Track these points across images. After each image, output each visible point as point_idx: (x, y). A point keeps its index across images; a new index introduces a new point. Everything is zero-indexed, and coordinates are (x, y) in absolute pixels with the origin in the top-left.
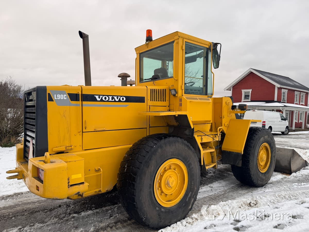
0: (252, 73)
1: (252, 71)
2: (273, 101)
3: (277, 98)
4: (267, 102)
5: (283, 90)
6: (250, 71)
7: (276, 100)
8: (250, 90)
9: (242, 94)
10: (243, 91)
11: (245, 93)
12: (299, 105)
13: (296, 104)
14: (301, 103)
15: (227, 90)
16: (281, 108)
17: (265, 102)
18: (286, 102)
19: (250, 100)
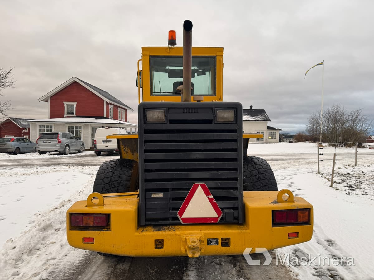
0: (76, 82)
1: (76, 80)
2: (102, 118)
3: (107, 114)
4: (98, 118)
5: (110, 106)
6: (74, 80)
7: (105, 116)
8: (75, 104)
9: (64, 107)
10: (66, 104)
11: (68, 106)
12: (122, 121)
13: (120, 120)
14: (123, 120)
15: (42, 101)
16: (117, 125)
17: (95, 119)
18: (113, 118)
19: (75, 116)
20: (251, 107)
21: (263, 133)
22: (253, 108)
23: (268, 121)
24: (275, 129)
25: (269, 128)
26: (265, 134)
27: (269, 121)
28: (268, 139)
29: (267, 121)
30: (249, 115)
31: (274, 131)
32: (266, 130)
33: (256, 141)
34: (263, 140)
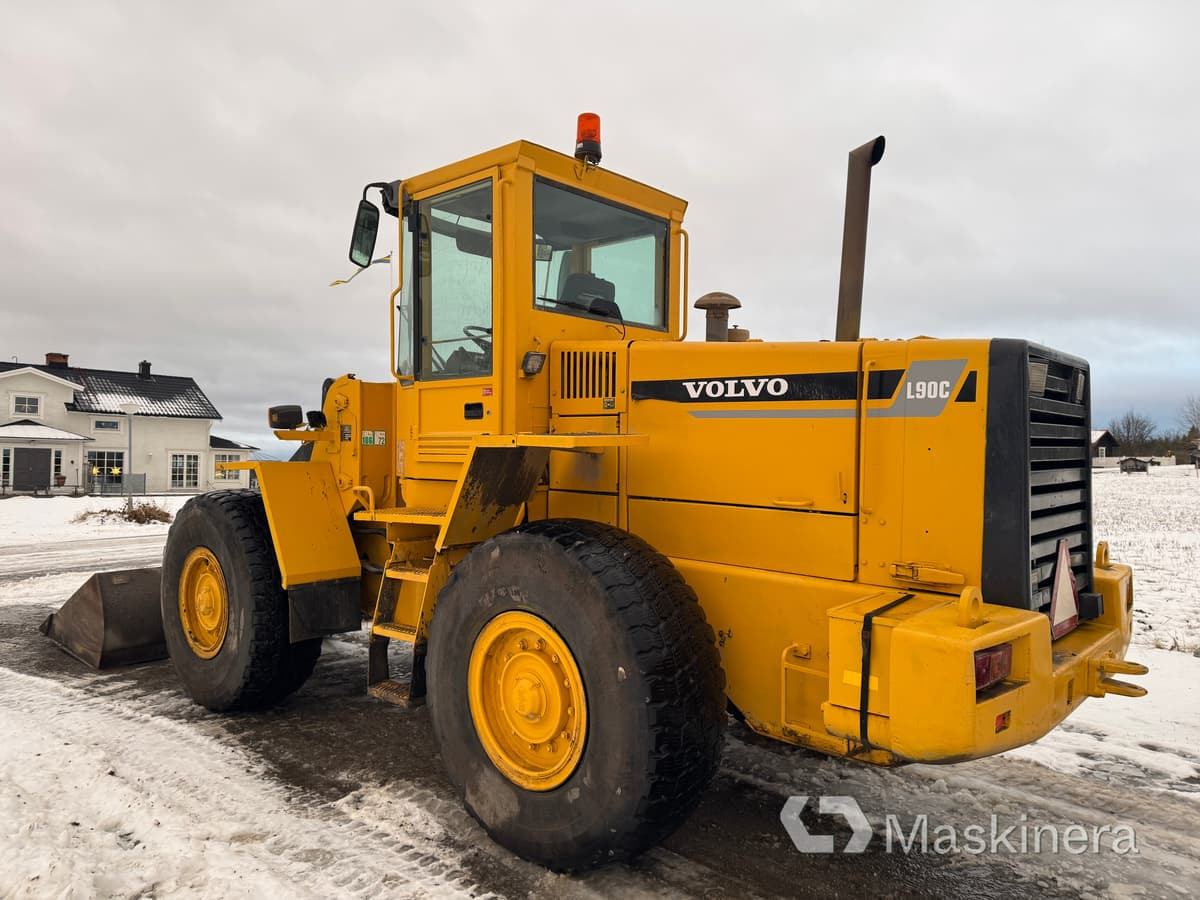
20: (145, 366)
21: (196, 458)
22: (153, 371)
23: (213, 418)
24: (236, 446)
25: (216, 442)
26: (201, 461)
27: (216, 418)
28: (212, 479)
29: (209, 418)
30: (141, 394)
31: (230, 453)
32: (205, 451)
33: (169, 488)
34: (196, 484)
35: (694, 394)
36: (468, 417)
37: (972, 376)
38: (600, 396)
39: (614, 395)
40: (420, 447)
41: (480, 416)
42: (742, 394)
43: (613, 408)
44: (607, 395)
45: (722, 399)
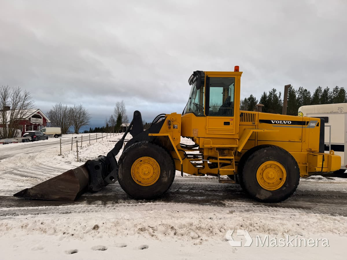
35: (273, 123)
36: (224, 125)
37: (318, 123)
38: (251, 121)
39: (255, 121)
40: (208, 131)
41: (229, 125)
42: (283, 123)
43: (255, 124)
44: (253, 121)
45: (279, 124)
